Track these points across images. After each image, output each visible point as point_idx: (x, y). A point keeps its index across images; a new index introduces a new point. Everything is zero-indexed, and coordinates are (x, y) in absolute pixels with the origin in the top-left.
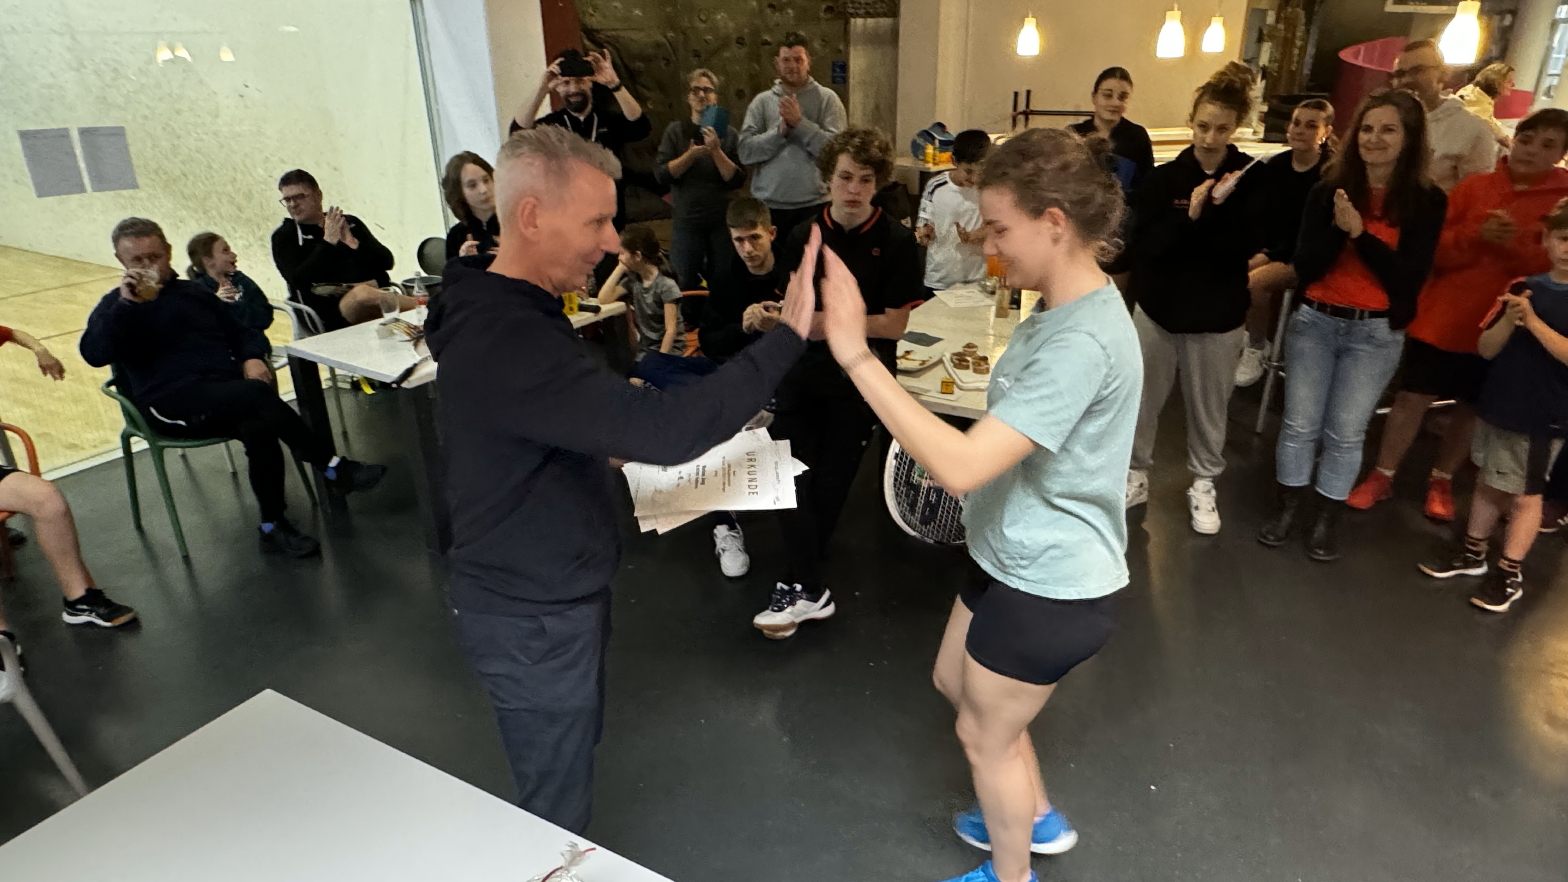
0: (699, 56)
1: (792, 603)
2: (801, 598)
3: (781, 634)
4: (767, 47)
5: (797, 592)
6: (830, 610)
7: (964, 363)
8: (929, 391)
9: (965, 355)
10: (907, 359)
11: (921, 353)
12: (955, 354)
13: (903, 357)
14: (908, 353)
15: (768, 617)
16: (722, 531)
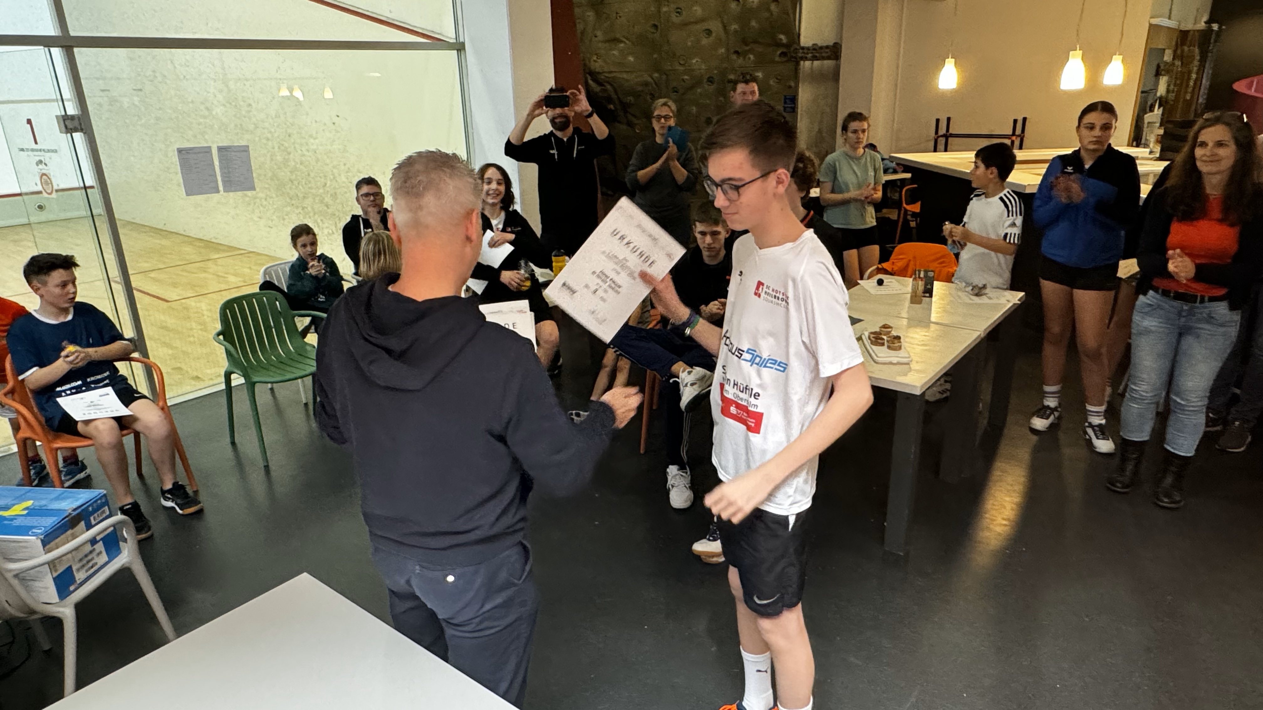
0: (677, 92)
3: (715, 559)
7: (879, 341)
9: (881, 334)
12: (872, 333)
15: (704, 545)
16: (672, 470)
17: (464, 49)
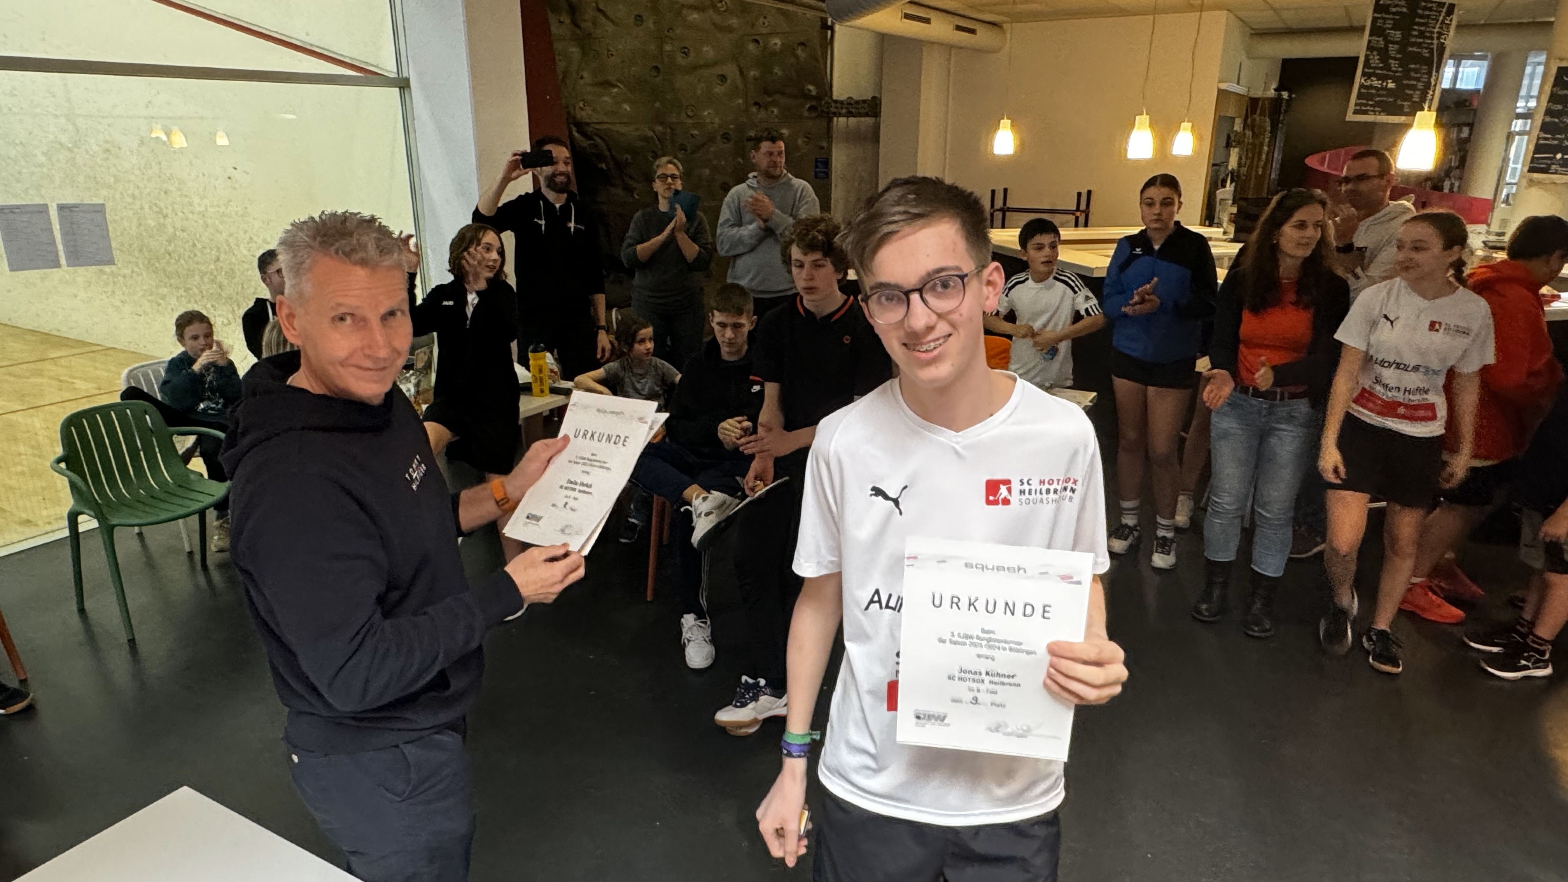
0: (686, 150)
1: (755, 698)
2: (765, 694)
3: (743, 730)
5: (761, 687)
15: (730, 713)
16: (689, 620)
17: (409, 86)
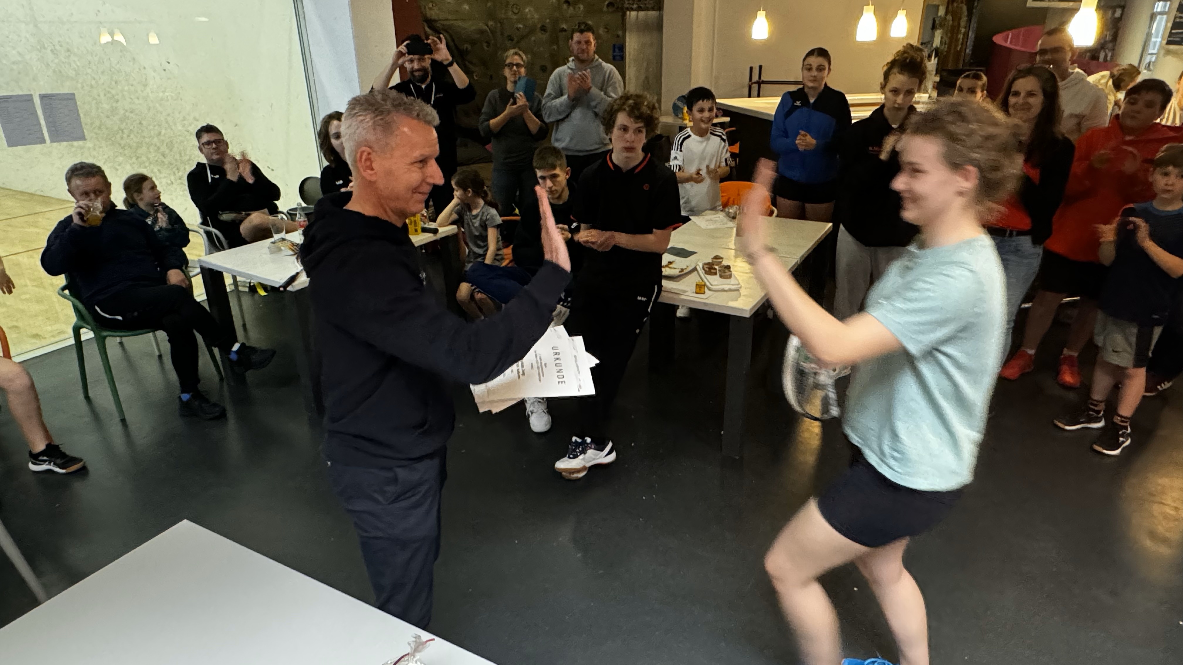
0: (512, 40)
1: (584, 452)
2: (591, 448)
3: (575, 475)
4: (564, 33)
5: (588, 444)
6: (613, 457)
7: (713, 271)
8: (685, 292)
9: (713, 265)
10: (670, 268)
11: (680, 263)
12: (705, 264)
13: (667, 266)
14: (670, 263)
15: (566, 462)
